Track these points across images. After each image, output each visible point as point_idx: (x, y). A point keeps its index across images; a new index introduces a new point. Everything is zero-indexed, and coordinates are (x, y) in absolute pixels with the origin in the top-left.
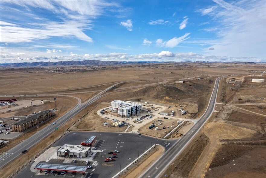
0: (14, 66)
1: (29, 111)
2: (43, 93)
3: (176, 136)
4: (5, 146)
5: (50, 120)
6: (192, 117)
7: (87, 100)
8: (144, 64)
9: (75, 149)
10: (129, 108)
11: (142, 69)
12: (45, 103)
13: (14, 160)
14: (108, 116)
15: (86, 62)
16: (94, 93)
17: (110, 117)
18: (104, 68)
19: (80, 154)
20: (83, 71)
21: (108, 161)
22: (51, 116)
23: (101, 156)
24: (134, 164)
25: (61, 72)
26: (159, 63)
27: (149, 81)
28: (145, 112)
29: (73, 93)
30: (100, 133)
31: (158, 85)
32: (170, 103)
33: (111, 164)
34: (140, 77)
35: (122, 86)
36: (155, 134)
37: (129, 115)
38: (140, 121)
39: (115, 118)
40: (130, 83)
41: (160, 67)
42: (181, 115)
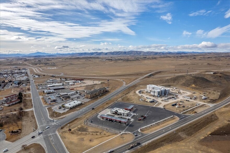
0: (78, 55)
1: (92, 87)
2: (99, 76)
3: (191, 113)
4: (83, 105)
5: (105, 94)
6: (211, 102)
7: (129, 83)
8: (183, 55)
9: (121, 111)
10: (159, 90)
11: (180, 59)
12: (101, 83)
13: (88, 112)
14: (143, 95)
15: (131, 52)
16: (135, 78)
17: (145, 96)
18: (145, 58)
19: (123, 114)
20: (128, 60)
21: (140, 120)
22: (106, 91)
23: (136, 117)
24: (156, 123)
25: (111, 61)
26: (198, 54)
27: (183, 71)
28: (172, 95)
29: (121, 77)
30: (137, 105)
31: (187, 75)
32: (195, 90)
33: (142, 122)
34: (175, 67)
35: (158, 74)
36: (176, 109)
37: (158, 96)
38: (166, 101)
39: (148, 96)
40: (166, 72)
41: (198, 58)
42: (201, 100)
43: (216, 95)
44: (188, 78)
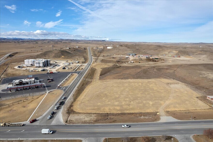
3: (80, 70)
6: (84, 63)
10: (43, 61)
14: (27, 68)
17: (30, 69)
21: (50, 82)
31: (53, 50)
32: (66, 59)
37: (44, 66)
38: (54, 68)
39: (34, 68)
42: (77, 63)
43: (82, 60)
44: (56, 52)
